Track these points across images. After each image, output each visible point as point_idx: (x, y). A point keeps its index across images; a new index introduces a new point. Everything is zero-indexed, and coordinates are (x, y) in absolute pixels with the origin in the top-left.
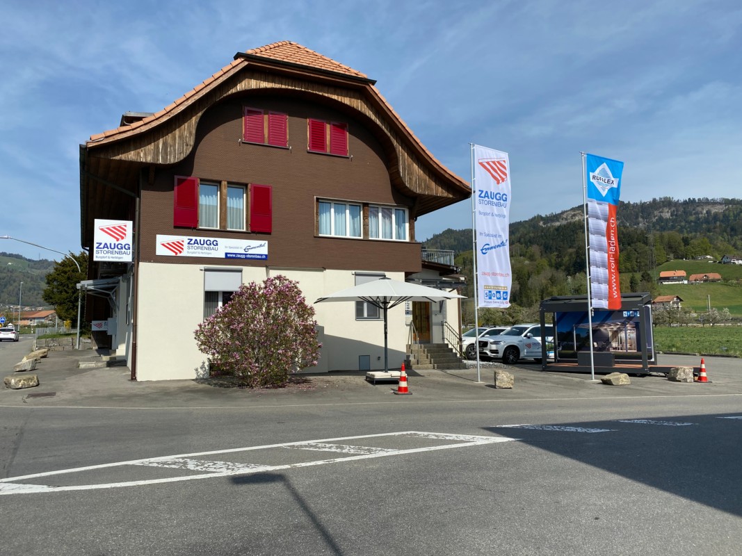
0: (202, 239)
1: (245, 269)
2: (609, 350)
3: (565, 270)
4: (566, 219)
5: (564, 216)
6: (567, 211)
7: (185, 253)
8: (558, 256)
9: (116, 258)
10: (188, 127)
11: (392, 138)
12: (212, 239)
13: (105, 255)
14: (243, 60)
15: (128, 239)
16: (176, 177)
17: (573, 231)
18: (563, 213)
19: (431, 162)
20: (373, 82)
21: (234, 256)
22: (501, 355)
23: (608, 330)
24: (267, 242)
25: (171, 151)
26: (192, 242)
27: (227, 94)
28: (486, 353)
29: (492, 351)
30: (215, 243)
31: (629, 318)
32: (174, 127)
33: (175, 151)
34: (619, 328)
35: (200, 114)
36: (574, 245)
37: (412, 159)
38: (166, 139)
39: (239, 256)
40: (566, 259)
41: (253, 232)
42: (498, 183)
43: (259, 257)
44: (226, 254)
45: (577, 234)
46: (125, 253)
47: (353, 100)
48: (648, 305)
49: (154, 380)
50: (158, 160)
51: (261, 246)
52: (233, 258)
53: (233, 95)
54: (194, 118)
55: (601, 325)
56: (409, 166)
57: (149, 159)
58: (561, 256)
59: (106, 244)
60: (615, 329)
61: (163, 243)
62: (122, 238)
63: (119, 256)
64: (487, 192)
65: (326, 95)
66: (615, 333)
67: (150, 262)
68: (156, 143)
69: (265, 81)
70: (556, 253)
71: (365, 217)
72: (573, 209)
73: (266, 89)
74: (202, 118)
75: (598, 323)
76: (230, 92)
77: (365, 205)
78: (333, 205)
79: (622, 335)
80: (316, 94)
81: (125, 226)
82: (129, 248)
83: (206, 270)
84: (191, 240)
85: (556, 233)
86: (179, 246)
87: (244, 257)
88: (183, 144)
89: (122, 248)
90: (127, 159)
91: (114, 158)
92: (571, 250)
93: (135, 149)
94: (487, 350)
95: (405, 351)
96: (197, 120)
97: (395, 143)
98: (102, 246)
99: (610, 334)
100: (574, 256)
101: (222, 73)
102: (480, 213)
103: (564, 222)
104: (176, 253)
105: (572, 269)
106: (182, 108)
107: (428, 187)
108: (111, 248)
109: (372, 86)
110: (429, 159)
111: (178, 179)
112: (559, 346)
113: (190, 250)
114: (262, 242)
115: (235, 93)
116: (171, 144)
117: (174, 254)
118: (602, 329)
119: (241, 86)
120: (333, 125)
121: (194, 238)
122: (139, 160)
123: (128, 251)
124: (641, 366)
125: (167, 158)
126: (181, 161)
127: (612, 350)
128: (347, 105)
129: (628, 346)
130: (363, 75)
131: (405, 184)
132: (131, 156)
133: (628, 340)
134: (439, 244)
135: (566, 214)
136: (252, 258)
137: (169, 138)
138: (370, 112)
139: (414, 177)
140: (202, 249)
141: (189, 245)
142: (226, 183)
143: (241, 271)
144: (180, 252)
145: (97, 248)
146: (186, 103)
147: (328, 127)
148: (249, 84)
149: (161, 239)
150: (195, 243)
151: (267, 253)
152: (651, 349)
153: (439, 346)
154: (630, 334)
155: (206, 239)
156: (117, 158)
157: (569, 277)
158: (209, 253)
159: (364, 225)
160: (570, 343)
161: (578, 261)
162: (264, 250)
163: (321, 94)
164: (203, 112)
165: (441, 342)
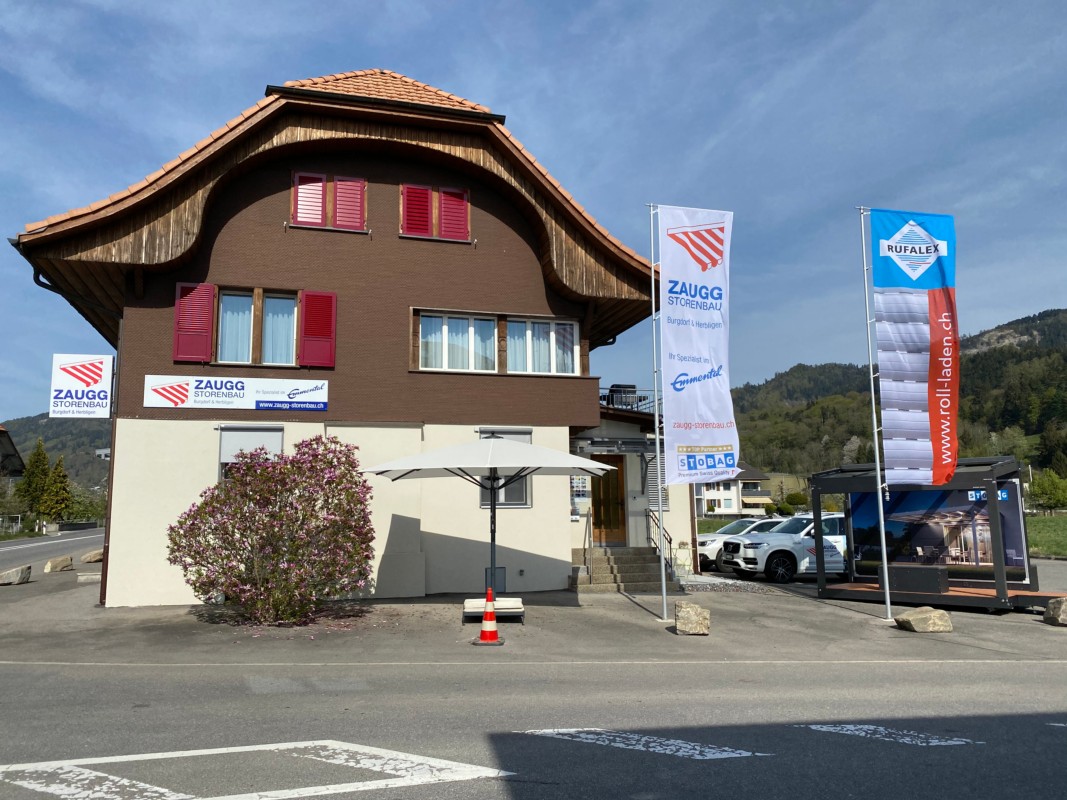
0: (219, 379)
1: (288, 426)
2: (943, 562)
3: (987, 422)
4: (988, 344)
5: (985, 339)
6: (988, 332)
7: (190, 404)
8: (975, 402)
9: (87, 412)
10: (190, 205)
11: (538, 207)
12: (235, 380)
13: (67, 409)
14: (276, 96)
15: (105, 384)
16: (179, 286)
17: (1000, 362)
18: (982, 334)
19: (606, 243)
20: (501, 120)
21: (271, 405)
22: (761, 566)
23: (941, 524)
24: (326, 382)
25: (160, 244)
26: (203, 385)
27: (257, 152)
28: (737, 564)
29: (748, 561)
30: (239, 386)
31: (979, 504)
32: (167, 206)
33: (167, 242)
34: (961, 521)
35: (211, 185)
36: (1003, 384)
37: (574, 240)
38: (154, 226)
39: (279, 406)
40: (990, 404)
41: (303, 367)
42: (704, 267)
43: (312, 406)
44: (258, 403)
45: (1005, 365)
46: (98, 404)
47: (470, 150)
48: (1014, 480)
49: (132, 605)
50: (140, 258)
51: (317, 388)
52: (268, 409)
53: (265, 152)
54: (200, 193)
55: (929, 516)
56: (569, 251)
57: (126, 258)
58: (979, 402)
59: (69, 391)
60: (954, 523)
61: (156, 388)
62: (96, 382)
63: (89, 409)
64: (684, 284)
65: (424, 144)
66: (955, 531)
67: (134, 417)
68: (138, 232)
69: (319, 128)
70: (971, 397)
71: (502, 338)
72: (999, 328)
73: (321, 141)
74: (214, 189)
75: (923, 512)
76: (261, 149)
77: (502, 318)
78: (445, 320)
79: (968, 533)
80: (406, 144)
81: (101, 363)
82: (106, 397)
83: (223, 429)
84: (201, 382)
85: (971, 366)
86: (182, 391)
87: (287, 406)
88: (181, 232)
89: (94, 397)
90: (90, 259)
91: (69, 258)
92: (995, 392)
93: (103, 244)
94: (738, 558)
95: (569, 559)
96: (206, 195)
97: (544, 215)
98: (62, 395)
99: (946, 532)
100: (1000, 400)
101: (242, 119)
102: (670, 320)
103: (985, 349)
104: (176, 404)
105: (999, 421)
106: (175, 176)
107: (603, 284)
108: (77, 398)
109: (499, 126)
110: (601, 239)
111: (182, 288)
112: (856, 552)
113: (199, 398)
114: (319, 383)
115: (269, 150)
116: (162, 232)
117: (172, 405)
118: (931, 523)
119: (281, 138)
120: (444, 193)
121: (205, 379)
122: (109, 260)
123: (104, 401)
124: (993, 592)
125: (154, 255)
126: (176, 259)
127: (949, 561)
128: (460, 159)
129: (980, 555)
130: (485, 109)
131: (562, 282)
132: (97, 253)
133: (979, 544)
134: (784, 387)
135: (987, 336)
136: (300, 409)
137: (159, 224)
138: (501, 169)
139: (580, 270)
140: (217, 395)
141: (195, 390)
142: (261, 291)
143: (281, 430)
144: (183, 401)
145: (56, 397)
146: (181, 168)
147: (435, 198)
148: (293, 135)
149: (152, 381)
150: (206, 387)
151: (326, 400)
152: (1023, 561)
153: (639, 551)
154: (979, 533)
155: (225, 379)
156: (74, 257)
157: (993, 434)
158: (229, 403)
159: (499, 351)
160: (875, 548)
161: (1009, 408)
162: (322, 396)
163: (414, 143)
164: (215, 181)
165: (645, 545)
